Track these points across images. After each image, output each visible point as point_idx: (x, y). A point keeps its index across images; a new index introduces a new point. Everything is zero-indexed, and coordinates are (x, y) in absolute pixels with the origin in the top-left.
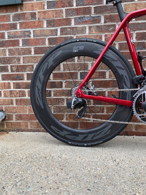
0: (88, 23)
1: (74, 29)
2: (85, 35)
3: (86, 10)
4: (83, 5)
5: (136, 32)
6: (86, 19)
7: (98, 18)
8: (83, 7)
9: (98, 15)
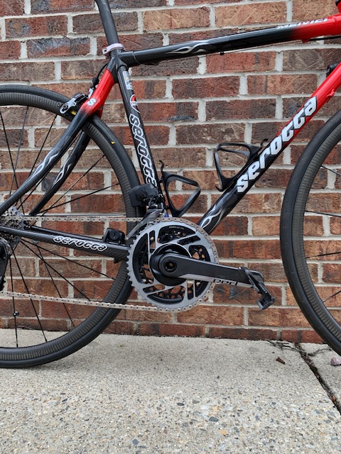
0: (59, 54)
1: (27, 67)
2: (53, 83)
3: (55, 24)
4: (48, 12)
5: (172, 78)
6: (55, 45)
7: (82, 42)
8: (48, 15)
9: (82, 37)
